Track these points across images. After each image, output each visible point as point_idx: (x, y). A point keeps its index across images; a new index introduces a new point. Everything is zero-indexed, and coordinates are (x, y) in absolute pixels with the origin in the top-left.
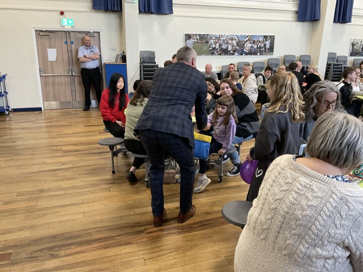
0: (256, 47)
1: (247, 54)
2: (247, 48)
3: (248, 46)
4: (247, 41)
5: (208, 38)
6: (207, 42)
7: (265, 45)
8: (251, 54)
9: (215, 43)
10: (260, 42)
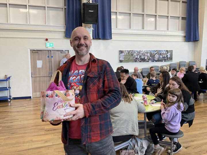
0: (161, 57)
1: (156, 61)
3: (157, 57)
4: (156, 54)
5: (133, 52)
6: (132, 55)
7: (167, 56)
8: (159, 61)
9: (137, 55)
10: (164, 54)
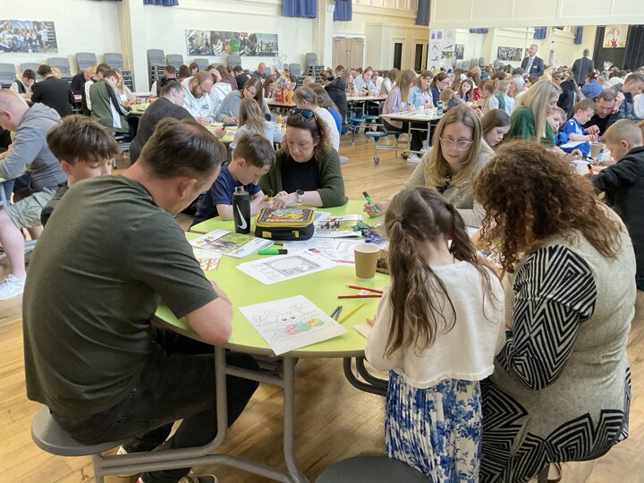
1: (7, 50)
2: (7, 41)
4: (3, 30)
